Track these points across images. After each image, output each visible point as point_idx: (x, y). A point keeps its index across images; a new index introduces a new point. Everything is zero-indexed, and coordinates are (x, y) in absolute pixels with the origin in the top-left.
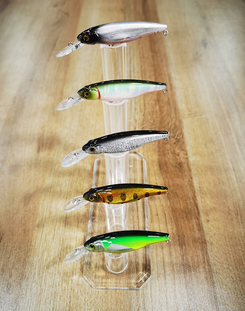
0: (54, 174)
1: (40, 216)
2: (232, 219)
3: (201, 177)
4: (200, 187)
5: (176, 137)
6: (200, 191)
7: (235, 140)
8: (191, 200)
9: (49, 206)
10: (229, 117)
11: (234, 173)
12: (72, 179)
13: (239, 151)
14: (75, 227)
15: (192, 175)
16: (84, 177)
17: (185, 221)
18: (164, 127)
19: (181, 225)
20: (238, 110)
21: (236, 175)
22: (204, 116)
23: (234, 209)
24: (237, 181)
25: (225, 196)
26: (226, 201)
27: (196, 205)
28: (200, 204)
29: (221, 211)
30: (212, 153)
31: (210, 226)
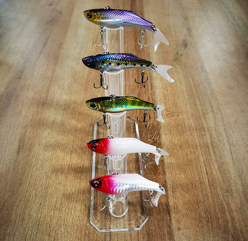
0: (31, 177)
1: (12, 224)
2: (203, 227)
3: (175, 181)
4: (173, 192)
5: (153, 138)
6: (173, 196)
7: (209, 142)
8: (164, 206)
9: (23, 213)
10: (205, 118)
11: (207, 177)
12: (49, 182)
13: (212, 153)
14: (47, 236)
15: (166, 178)
16: (60, 180)
17: (156, 229)
18: (143, 127)
19: (153, 234)
20: (213, 110)
21: (208, 179)
22: (181, 116)
23: (206, 216)
24: (209, 185)
25: (197, 201)
26: (198, 207)
27: (169, 212)
28: (172, 211)
29: (193, 218)
30: (187, 155)
31: (180, 234)
